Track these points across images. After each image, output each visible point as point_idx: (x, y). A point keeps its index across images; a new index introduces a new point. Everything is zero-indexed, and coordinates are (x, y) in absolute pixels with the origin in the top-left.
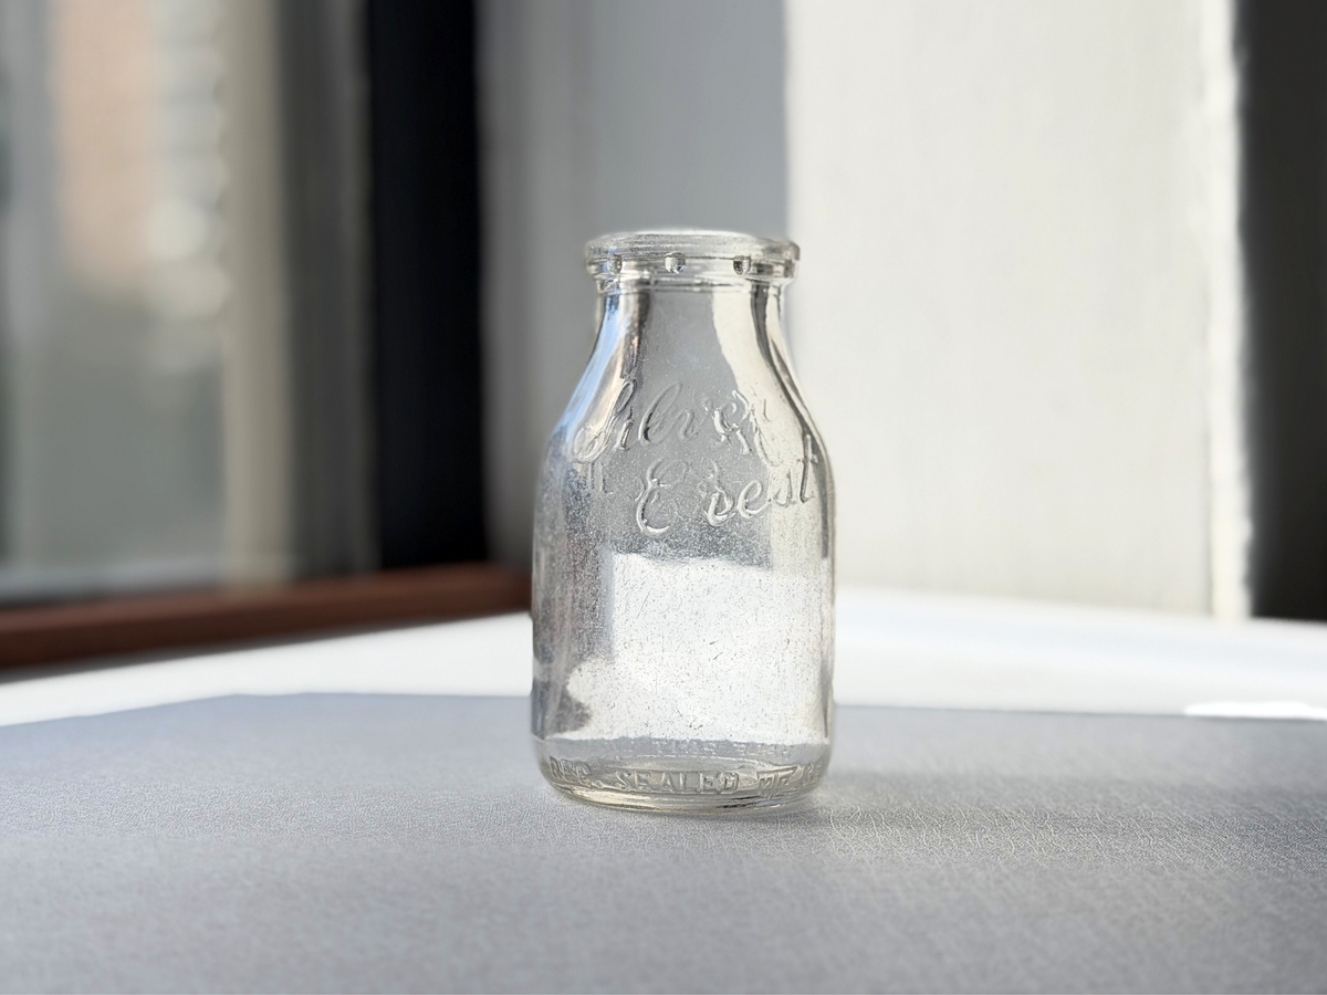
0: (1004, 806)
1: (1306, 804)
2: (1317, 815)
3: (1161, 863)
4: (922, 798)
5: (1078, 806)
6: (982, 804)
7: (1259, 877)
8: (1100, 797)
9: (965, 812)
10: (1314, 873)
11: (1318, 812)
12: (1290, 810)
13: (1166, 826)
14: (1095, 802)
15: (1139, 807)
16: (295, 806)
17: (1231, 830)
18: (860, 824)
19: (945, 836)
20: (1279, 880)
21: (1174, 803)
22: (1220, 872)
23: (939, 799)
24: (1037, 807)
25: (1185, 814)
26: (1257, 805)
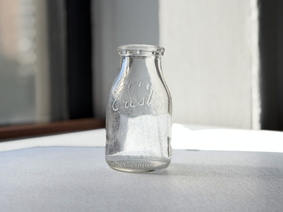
0: (206, 171)
1: (273, 171)
2: (275, 173)
3: (241, 184)
4: (189, 169)
5: (223, 171)
6: (202, 171)
7: (263, 186)
8: (227, 169)
9: (198, 172)
10: (274, 186)
11: (275, 172)
12: (269, 172)
13: (242, 175)
14: (227, 170)
15: (236, 171)
16: (51, 171)
17: (256, 176)
18: (175, 175)
19: (194, 178)
20: (267, 187)
21: (244, 170)
22: (254, 185)
23: (192, 169)
24: (214, 171)
25: (246, 173)
26: (262, 171)
